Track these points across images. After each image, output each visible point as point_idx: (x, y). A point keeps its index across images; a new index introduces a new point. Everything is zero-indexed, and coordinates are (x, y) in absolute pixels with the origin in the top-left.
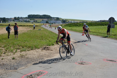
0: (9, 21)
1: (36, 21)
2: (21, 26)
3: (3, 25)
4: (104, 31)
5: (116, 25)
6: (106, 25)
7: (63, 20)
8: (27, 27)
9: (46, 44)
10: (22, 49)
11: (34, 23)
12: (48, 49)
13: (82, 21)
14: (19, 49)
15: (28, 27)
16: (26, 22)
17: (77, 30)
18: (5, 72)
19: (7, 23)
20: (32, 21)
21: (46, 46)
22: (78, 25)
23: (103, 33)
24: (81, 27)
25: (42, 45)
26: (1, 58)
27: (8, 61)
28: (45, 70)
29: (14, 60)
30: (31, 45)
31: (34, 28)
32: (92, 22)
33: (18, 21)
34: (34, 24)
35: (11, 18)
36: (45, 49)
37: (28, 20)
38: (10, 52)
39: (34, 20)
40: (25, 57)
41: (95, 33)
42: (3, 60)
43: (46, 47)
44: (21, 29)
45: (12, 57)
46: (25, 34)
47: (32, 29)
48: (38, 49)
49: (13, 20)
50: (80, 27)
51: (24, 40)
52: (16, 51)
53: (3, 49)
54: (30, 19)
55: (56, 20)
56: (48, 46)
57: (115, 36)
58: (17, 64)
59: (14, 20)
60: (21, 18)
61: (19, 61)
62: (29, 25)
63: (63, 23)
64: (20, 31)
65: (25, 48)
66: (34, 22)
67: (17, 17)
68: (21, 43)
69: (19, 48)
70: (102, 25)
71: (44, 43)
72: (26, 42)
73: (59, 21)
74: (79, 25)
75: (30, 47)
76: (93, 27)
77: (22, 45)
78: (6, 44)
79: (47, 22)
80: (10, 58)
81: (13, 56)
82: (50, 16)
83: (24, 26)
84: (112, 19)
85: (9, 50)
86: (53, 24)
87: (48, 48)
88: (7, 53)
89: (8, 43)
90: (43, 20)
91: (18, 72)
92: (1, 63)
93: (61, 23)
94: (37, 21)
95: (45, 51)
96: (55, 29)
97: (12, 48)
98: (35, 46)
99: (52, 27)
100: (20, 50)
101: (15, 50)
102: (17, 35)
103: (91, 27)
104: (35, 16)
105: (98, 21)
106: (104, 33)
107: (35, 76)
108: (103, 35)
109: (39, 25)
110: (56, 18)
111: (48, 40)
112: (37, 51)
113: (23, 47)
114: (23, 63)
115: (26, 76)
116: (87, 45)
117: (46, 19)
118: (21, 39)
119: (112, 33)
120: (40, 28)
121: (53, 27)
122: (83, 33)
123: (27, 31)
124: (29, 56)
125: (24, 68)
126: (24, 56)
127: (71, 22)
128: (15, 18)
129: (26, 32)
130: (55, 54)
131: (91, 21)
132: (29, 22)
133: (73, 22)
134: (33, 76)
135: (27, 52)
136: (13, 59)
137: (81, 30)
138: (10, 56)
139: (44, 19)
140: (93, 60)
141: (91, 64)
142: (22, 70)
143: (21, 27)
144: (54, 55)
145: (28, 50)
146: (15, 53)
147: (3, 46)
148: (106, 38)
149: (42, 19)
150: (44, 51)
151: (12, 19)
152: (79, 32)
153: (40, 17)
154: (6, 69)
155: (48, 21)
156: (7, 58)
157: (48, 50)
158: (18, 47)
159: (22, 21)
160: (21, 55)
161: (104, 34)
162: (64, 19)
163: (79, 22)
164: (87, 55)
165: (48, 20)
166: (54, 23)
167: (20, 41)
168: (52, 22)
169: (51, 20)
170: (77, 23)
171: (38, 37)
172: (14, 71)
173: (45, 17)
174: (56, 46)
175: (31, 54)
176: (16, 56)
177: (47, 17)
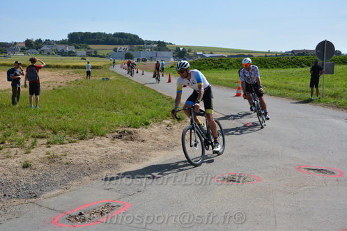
0: (9, 52)
1: (93, 54)
2: (47, 67)
4: (303, 84)
5: (340, 64)
6: (309, 66)
7: (178, 48)
8: (65, 71)
9: (126, 124)
10: (52, 138)
11: (88, 59)
12: (131, 137)
13: (236, 54)
14: (42, 138)
15: (69, 70)
16: (62, 56)
17: (220, 80)
18: (1, 204)
20: (82, 52)
21: (126, 129)
22: (222, 63)
23: (300, 88)
24: (233, 70)
25: (113, 126)
27: (9, 173)
28: (122, 200)
29: (28, 169)
30: (81, 126)
31: (89, 73)
32: (266, 56)
33: (38, 52)
34: (88, 63)
35: (15, 43)
36: (121, 136)
37: (68, 49)
38: (13, 145)
39: (89, 49)
40: (63, 161)
41: (276, 88)
43: (124, 132)
44: (48, 76)
45: (23, 161)
46: (59, 91)
47: (80, 76)
48: (102, 138)
49: (23, 50)
50: (229, 71)
51: (59, 111)
52: (34, 145)
54: (76, 48)
55: (155, 49)
56: (130, 129)
57: (335, 97)
58: (37, 180)
59: (26, 48)
60: (48, 42)
61: (44, 172)
62: (71, 64)
63: (178, 58)
64: (45, 83)
65: (61, 134)
66: (89, 55)
67: (34, 40)
68: (48, 120)
69: (42, 134)
70: (298, 65)
71: (119, 118)
72: (64, 117)
73: (166, 54)
74: (225, 65)
75: (75, 131)
76: (271, 70)
77: (52, 125)
78: (3, 122)
79: (128, 56)
80: (17, 165)
81: (23, 157)
82: (136, 37)
83: (57, 67)
84: (326, 48)
85: (12, 141)
86: (148, 62)
87: (130, 133)
88: (5, 151)
89: (9, 118)
90: (115, 50)
91: (41, 206)
93: (172, 59)
94: (98, 54)
95: (123, 143)
97: (20, 135)
98: (92, 127)
99: (145, 72)
100: (45, 141)
101: (30, 140)
103: (265, 71)
104: (90, 36)
105: (284, 52)
106: (304, 88)
107: (91, 218)
108: (299, 94)
109: (104, 65)
110: (155, 42)
111: (131, 109)
112: (99, 142)
113: (55, 133)
114: (57, 179)
115: (67, 216)
116: (249, 125)
117: (126, 47)
118: (47, 108)
119: (327, 90)
120: (106, 74)
121: (147, 69)
122: (239, 88)
123: (67, 83)
124: (74, 158)
125: (57, 195)
126: (57, 157)
127: (202, 56)
128: (28, 43)
129: (64, 85)
130: (153, 153)
131: (263, 52)
132: (71, 54)
133: (208, 55)
134: (87, 216)
135: (69, 145)
136: (26, 166)
137: (232, 81)
138: (16, 159)
139: (119, 47)
140: (265, 170)
141: (259, 180)
142: (52, 200)
143: (46, 69)
144: (150, 155)
145: (71, 139)
146: (29, 148)
148: (308, 105)
149: (113, 47)
150: (119, 144)
151: (18, 45)
152: (228, 85)
153: (108, 39)
154: (5, 195)
155: (131, 52)
156: (7, 164)
157: (132, 139)
158: (39, 132)
159: (49, 54)
160: (49, 154)
161: (303, 91)
162: (181, 47)
163: (228, 56)
164: (249, 156)
165: (130, 50)
166: (151, 59)
167: (46, 115)
168: (143, 55)
169: (140, 49)
170: (221, 59)
171: (101, 101)
172: (28, 202)
173: (122, 39)
174: (155, 128)
175: (81, 151)
176: (35, 157)
177: (128, 40)
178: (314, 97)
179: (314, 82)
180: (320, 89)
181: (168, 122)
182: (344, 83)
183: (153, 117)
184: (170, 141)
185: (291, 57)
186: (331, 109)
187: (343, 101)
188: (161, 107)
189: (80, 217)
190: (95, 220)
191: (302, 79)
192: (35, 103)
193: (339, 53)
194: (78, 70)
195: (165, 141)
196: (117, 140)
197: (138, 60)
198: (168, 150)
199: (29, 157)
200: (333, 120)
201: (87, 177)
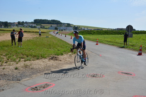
0: (12, 26)
1: (43, 27)
3: (5, 31)
4: (121, 41)
5: (135, 34)
6: (124, 34)
7: (75, 26)
8: (32, 34)
9: (54, 54)
10: (27, 58)
11: (41, 29)
13: (97, 29)
14: (23, 58)
15: (34, 33)
16: (31, 28)
17: (90, 38)
18: (7, 83)
19: (9, 29)
21: (54, 56)
22: (91, 32)
23: (120, 42)
25: (49, 55)
26: (2, 67)
27: (10, 71)
28: (52, 83)
30: (37, 54)
33: (22, 26)
35: (14, 23)
36: (52, 58)
37: (34, 25)
38: (12, 61)
39: (41, 25)
40: (30, 67)
41: (111, 42)
42: (4, 70)
43: (53, 57)
44: (26, 35)
45: (15, 67)
46: (30, 41)
47: (38, 36)
48: (45, 59)
49: (17, 25)
50: (94, 35)
51: (29, 49)
52: (19, 61)
53: (5, 57)
54: (36, 25)
55: (66, 26)
56: (56, 56)
57: (133, 46)
58: (20, 74)
60: (26, 23)
61: (23, 71)
62: (35, 31)
63: (75, 30)
64: (25, 38)
65: (30, 57)
67: (21, 22)
68: (25, 52)
69: (22, 57)
70: (120, 34)
71: (52, 51)
72: (31, 51)
73: (70, 28)
74: (92, 33)
75: (35, 56)
76: (109, 35)
77: (27, 54)
78: (8, 52)
79: (56, 29)
80: (13, 68)
81: (15, 65)
82: (59, 21)
83: (29, 32)
84: (130, 28)
85: (11, 59)
86: (64, 31)
87: (56, 57)
88: (9, 63)
89: (11, 51)
90: (51, 26)
91: (21, 84)
92: (2, 73)
93: (72, 30)
94: (45, 27)
95: (53, 61)
96: (66, 36)
97: (15, 57)
98: (41, 55)
99: (62, 35)
100: (24, 59)
101: (18, 59)
102: (21, 42)
103: (107, 36)
104: (42, 21)
105: (114, 29)
106: (121, 43)
108: (119, 44)
109: (47, 32)
110: (66, 24)
111: (56, 48)
112: (44, 61)
113: (27, 56)
114: (28, 74)
115: (31, 88)
116: (101, 56)
117: (55, 25)
118: (25, 47)
119: (130, 43)
120: (48, 35)
121: (63, 34)
122: (97, 42)
123: (33, 38)
124: (34, 66)
125: (27, 80)
126: (28, 66)
127: (84, 29)
128: (19, 23)
129: (31, 39)
130: (64, 65)
131: (107, 29)
132: (35, 27)
133: (86, 29)
134: (38, 88)
135: (33, 61)
136: (16, 69)
137: (95, 39)
138: (13, 66)
139: (53, 25)
140: (106, 73)
142: (26, 82)
143: (25, 33)
144: (63, 66)
145: (33, 59)
147: (4, 54)
148: (123, 49)
152: (93, 40)
153: (49, 22)
154: (8, 79)
155: (57, 27)
156: (10, 68)
157: (56, 60)
159: (26, 27)
160: (25, 64)
161: (121, 44)
162: (76, 26)
163: (94, 30)
164: (100, 67)
166: (65, 30)
167: (24, 50)
168: (62, 28)
169: (61, 26)
170: (91, 30)
171: (45, 45)
172: (17, 83)
173: (54, 22)
174: (65, 56)
175: (37, 64)
176: (20, 65)
177: (56, 22)
178: (125, 46)
179: (125, 40)
180: (127, 43)
181: (70, 54)
182: (136, 41)
183: (64, 52)
184: (71, 61)
185: (117, 31)
186: (131, 51)
187: (136, 48)
188: (68, 48)
189: (36, 89)
190: (41, 90)
191: (121, 39)
192: (20, 45)
193: (135, 30)
194: (37, 33)
195: (69, 61)
196: (51, 60)
197: (60, 30)
198: (70, 64)
199: (18, 65)
200: (132, 55)
201: (39, 74)
